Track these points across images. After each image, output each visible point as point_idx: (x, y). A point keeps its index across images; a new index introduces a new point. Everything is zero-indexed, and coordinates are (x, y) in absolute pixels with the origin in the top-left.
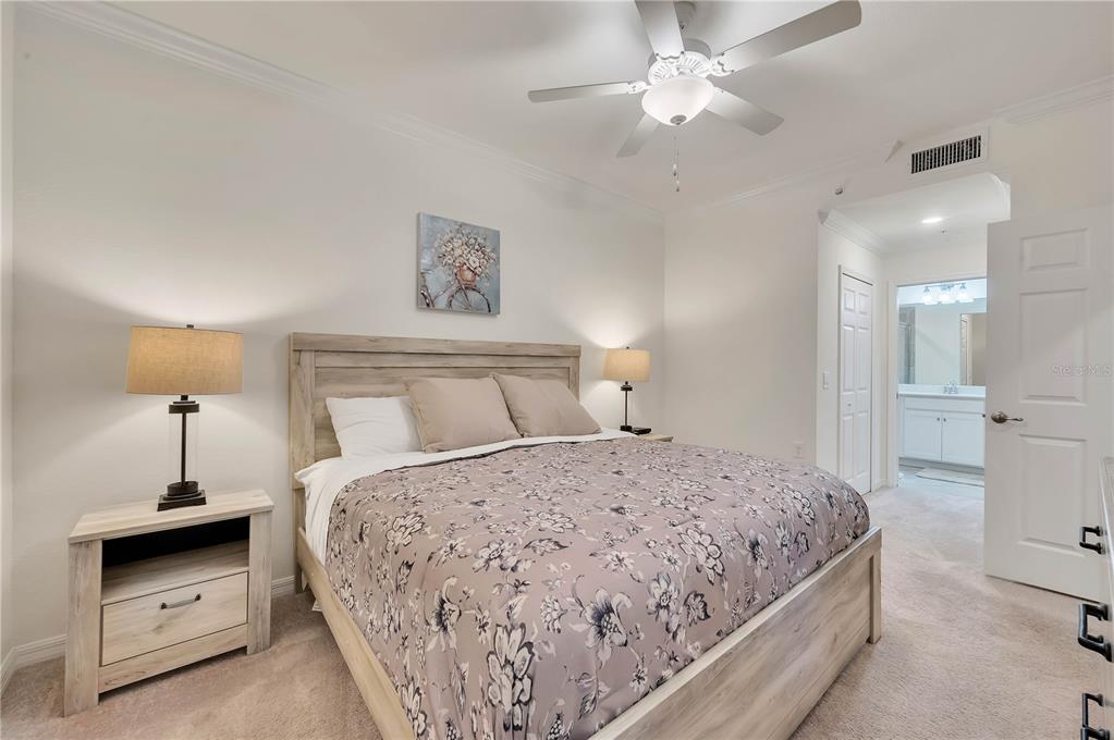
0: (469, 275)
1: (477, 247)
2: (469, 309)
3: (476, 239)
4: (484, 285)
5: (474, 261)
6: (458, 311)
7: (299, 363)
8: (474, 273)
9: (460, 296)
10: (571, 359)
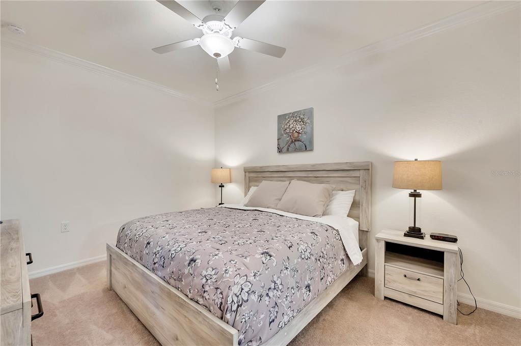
0: (296, 135)
1: (300, 120)
2: (297, 150)
3: (299, 117)
4: (303, 137)
5: (298, 128)
6: (292, 152)
7: (245, 176)
8: (299, 133)
9: (292, 145)
10: (361, 171)
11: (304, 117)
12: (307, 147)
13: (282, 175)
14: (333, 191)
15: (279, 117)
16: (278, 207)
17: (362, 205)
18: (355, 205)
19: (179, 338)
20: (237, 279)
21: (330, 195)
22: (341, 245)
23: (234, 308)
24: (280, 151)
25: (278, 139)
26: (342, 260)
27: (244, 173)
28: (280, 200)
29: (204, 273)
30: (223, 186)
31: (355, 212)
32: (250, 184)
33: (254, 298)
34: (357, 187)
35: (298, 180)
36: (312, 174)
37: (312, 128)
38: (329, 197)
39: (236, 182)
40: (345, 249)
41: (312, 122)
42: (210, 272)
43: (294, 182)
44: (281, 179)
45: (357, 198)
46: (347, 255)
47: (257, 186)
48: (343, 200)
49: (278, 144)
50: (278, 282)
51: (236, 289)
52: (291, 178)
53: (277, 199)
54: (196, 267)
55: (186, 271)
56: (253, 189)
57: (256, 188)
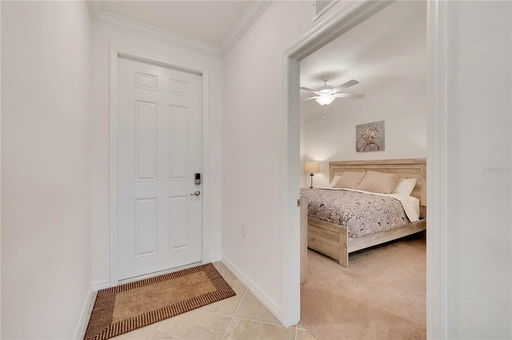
0: (371, 139)
1: (374, 129)
2: (371, 150)
3: (373, 127)
4: (377, 141)
5: (373, 134)
6: (368, 151)
7: (330, 168)
8: (373, 138)
9: (368, 146)
10: (422, 165)
11: (377, 127)
12: (380, 148)
13: (360, 167)
14: (399, 178)
15: (358, 127)
16: (358, 188)
17: (423, 188)
18: (417, 188)
19: (316, 238)
20: (346, 210)
21: (396, 181)
22: (402, 209)
23: (346, 220)
24: (358, 150)
25: (357, 142)
26: (403, 218)
27: (329, 165)
28: (359, 184)
29: (330, 209)
30: (313, 175)
31: (417, 193)
32: (334, 174)
33: (354, 218)
34: (419, 176)
35: (373, 171)
36: (384, 167)
37: (384, 135)
38: (397, 182)
39: (323, 172)
40: (405, 213)
41: (383, 131)
42: (332, 208)
43: (369, 172)
44: (359, 170)
45: (419, 184)
46: (407, 216)
47: (341, 175)
48: (407, 185)
49: (357, 146)
50: (364, 215)
51: (347, 213)
52: (367, 170)
53: (357, 184)
54: (325, 207)
55: (319, 209)
56: (337, 178)
57: (339, 177)
